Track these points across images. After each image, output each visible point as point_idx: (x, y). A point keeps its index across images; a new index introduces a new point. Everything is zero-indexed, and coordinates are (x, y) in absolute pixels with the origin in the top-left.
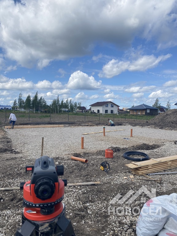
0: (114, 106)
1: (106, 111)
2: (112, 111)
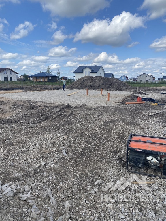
0: (13, 73)
1: (5, 78)
2: (11, 78)
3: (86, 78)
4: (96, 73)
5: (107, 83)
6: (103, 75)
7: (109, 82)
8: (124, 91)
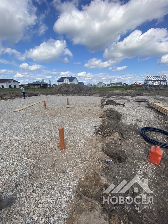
1: (10, 86)
2: (15, 86)
3: (63, 85)
4: (72, 81)
5: (78, 89)
6: (77, 83)
7: (80, 88)
8: (91, 96)
